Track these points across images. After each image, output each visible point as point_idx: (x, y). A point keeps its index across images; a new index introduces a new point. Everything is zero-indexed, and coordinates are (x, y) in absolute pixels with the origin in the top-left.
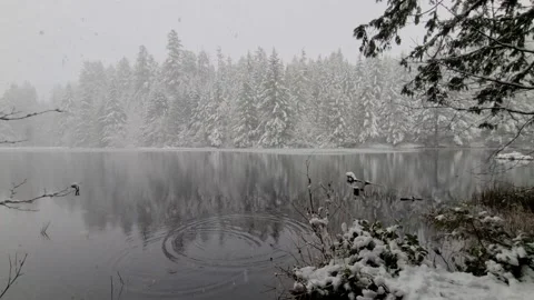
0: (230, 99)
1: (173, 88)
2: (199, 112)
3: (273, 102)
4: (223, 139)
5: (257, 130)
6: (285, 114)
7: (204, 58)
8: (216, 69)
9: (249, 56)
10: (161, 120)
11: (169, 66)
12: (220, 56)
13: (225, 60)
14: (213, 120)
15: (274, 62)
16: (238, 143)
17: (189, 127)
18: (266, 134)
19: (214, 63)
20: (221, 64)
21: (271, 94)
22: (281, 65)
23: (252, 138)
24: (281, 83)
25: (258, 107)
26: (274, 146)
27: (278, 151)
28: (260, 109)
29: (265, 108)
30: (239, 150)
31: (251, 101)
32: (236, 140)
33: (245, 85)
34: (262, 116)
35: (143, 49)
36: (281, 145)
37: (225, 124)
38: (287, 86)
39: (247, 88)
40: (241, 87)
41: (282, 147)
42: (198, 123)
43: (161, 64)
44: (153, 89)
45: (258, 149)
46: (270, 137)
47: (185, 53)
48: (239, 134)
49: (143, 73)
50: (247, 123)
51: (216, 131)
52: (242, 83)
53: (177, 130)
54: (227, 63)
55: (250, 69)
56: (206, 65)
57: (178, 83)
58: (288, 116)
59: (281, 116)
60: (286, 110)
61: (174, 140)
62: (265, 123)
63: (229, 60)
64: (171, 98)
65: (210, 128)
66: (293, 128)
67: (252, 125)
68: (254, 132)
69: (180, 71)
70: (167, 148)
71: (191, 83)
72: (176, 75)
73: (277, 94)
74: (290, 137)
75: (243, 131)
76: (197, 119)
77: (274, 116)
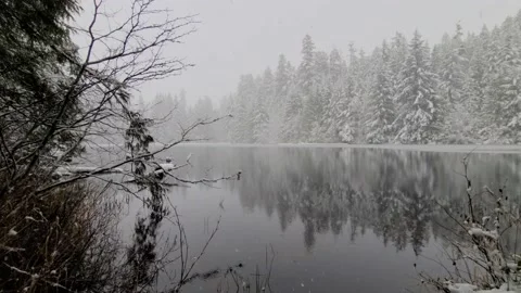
0: (362, 93)
1: (307, 90)
2: (329, 109)
3: (415, 91)
4: (355, 135)
5: (394, 124)
6: (431, 105)
7: (336, 55)
8: (348, 64)
9: (384, 45)
10: (297, 118)
11: (303, 69)
12: (352, 50)
13: (357, 54)
14: (344, 116)
15: (416, 46)
16: (371, 138)
17: (321, 124)
18: (405, 128)
19: (346, 59)
20: (353, 58)
21: (410, 82)
22: (426, 47)
23: (387, 133)
24: (426, 68)
25: (395, 98)
26: (415, 141)
28: (398, 101)
29: (403, 99)
30: (371, 146)
31: (387, 93)
32: (369, 135)
33: (380, 77)
34: (400, 109)
35: (282, 57)
36: (425, 141)
37: (357, 119)
38: (434, 70)
39: (382, 80)
40: (375, 79)
41: (426, 143)
42: (329, 120)
43: (296, 69)
44: (290, 92)
45: (394, 145)
46: (410, 132)
47: (318, 54)
48: (373, 130)
49: (283, 78)
50: (382, 117)
51: (347, 126)
52: (375, 75)
53: (310, 128)
54: (359, 57)
55: (386, 59)
56: (337, 63)
57: (311, 84)
58: (435, 106)
59: (425, 107)
60: (433, 100)
61: (307, 136)
62: (405, 115)
63: (362, 53)
64: (305, 98)
65: (341, 124)
66: (442, 121)
67: (387, 119)
68: (389, 126)
69: (313, 72)
70: (301, 144)
71: (323, 82)
72: (309, 76)
73: (420, 82)
74: (437, 131)
75: (377, 126)
76: (328, 116)
77: (416, 108)
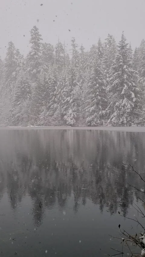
0: (83, 83)
1: (34, 77)
2: (56, 95)
3: (122, 84)
4: (77, 119)
5: (107, 110)
6: (133, 95)
7: (60, 48)
8: (71, 57)
9: (100, 44)
10: (26, 103)
11: (31, 57)
12: (74, 45)
13: (78, 49)
14: (68, 102)
15: (123, 47)
16: (90, 122)
17: (48, 109)
18: (115, 114)
20: (75, 52)
21: (119, 77)
22: (130, 49)
23: (102, 117)
24: (129, 66)
25: (108, 88)
26: (123, 124)
27: (126, 129)
28: (110, 91)
29: (114, 89)
30: (90, 128)
31: (102, 84)
32: (88, 119)
33: (96, 71)
34: (111, 97)
35: (11, 44)
36: (129, 124)
37: (78, 105)
38: (135, 68)
39: (97, 72)
40: (93, 72)
41: (130, 125)
42: (55, 105)
43: (25, 57)
44: (19, 79)
45: (108, 128)
46: (119, 116)
47: (45, 45)
48: (91, 114)
49: (11, 65)
50: (98, 104)
51: (70, 111)
52: (93, 69)
53: (38, 112)
54: (80, 52)
55: (101, 55)
56: (62, 55)
57: (39, 72)
58: (136, 96)
59: (129, 97)
60: (134, 91)
61: (36, 120)
62: (115, 103)
63: (82, 49)
64: (34, 85)
65: (66, 109)
66: (141, 108)
67: (102, 106)
68: (104, 112)
69: (40, 61)
70: (30, 127)
71: (50, 71)
72: (37, 65)
73: (125, 76)
74: (138, 116)
75: (94, 111)
76: (55, 102)
77: (122, 97)
